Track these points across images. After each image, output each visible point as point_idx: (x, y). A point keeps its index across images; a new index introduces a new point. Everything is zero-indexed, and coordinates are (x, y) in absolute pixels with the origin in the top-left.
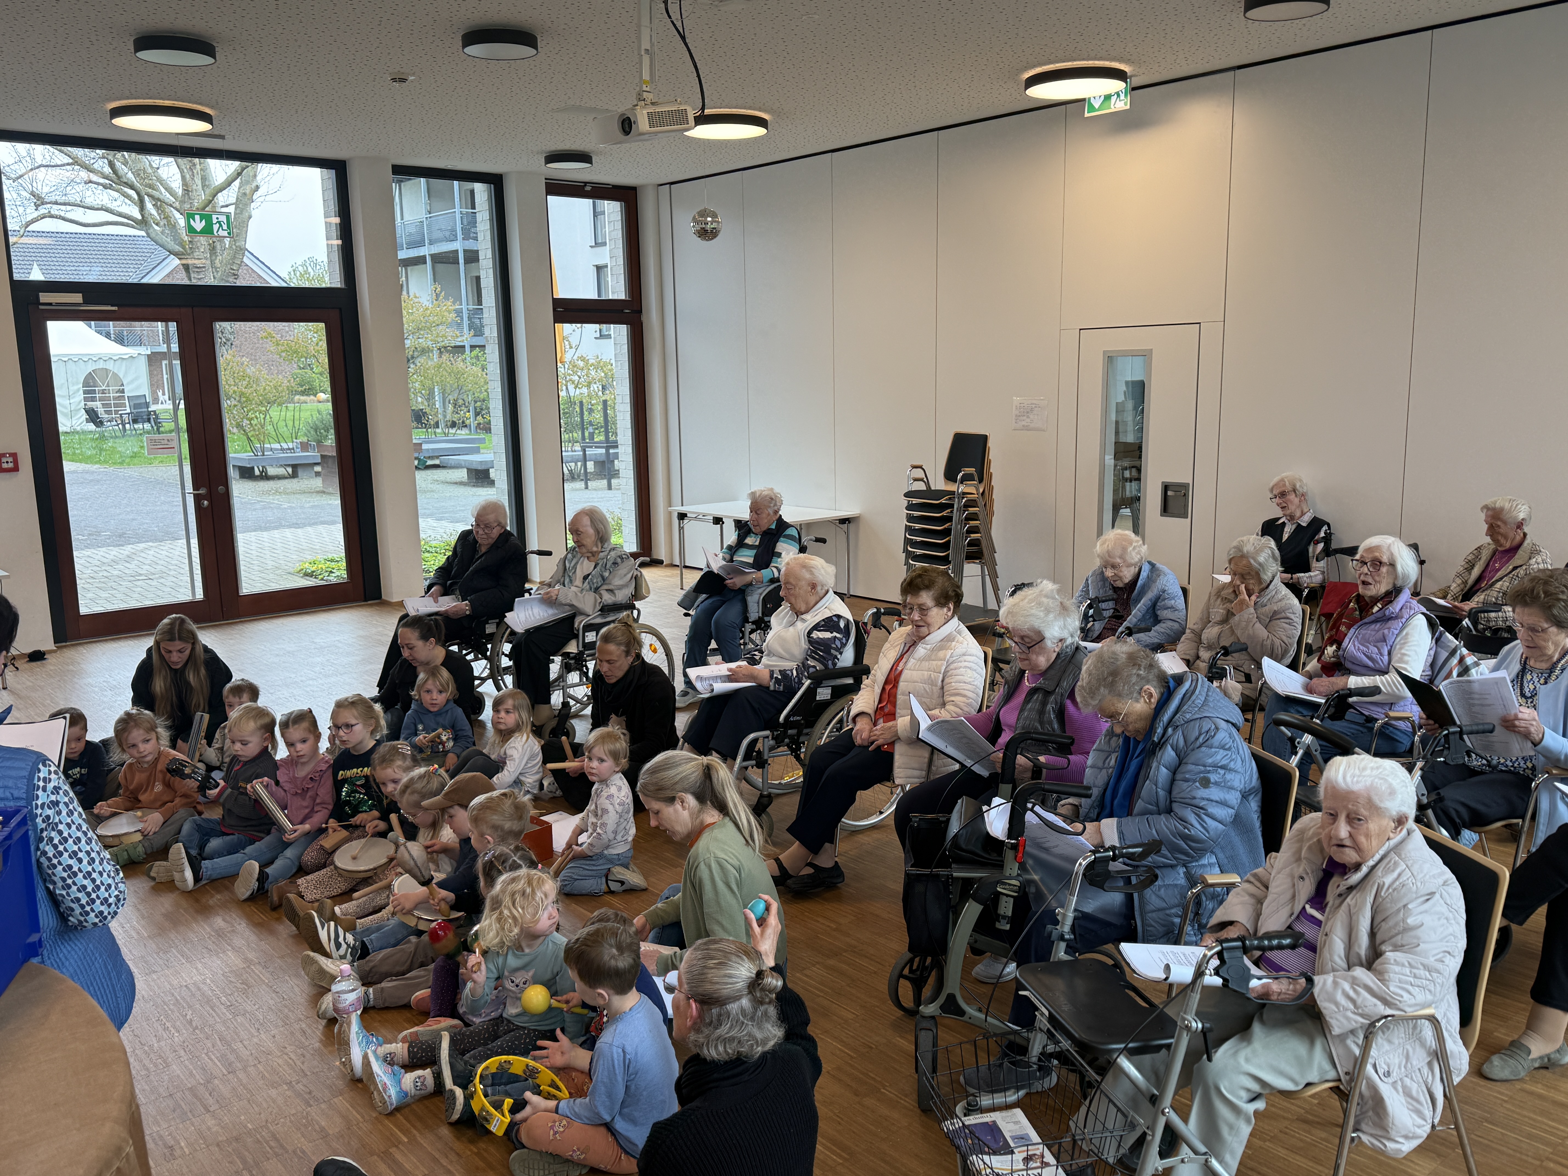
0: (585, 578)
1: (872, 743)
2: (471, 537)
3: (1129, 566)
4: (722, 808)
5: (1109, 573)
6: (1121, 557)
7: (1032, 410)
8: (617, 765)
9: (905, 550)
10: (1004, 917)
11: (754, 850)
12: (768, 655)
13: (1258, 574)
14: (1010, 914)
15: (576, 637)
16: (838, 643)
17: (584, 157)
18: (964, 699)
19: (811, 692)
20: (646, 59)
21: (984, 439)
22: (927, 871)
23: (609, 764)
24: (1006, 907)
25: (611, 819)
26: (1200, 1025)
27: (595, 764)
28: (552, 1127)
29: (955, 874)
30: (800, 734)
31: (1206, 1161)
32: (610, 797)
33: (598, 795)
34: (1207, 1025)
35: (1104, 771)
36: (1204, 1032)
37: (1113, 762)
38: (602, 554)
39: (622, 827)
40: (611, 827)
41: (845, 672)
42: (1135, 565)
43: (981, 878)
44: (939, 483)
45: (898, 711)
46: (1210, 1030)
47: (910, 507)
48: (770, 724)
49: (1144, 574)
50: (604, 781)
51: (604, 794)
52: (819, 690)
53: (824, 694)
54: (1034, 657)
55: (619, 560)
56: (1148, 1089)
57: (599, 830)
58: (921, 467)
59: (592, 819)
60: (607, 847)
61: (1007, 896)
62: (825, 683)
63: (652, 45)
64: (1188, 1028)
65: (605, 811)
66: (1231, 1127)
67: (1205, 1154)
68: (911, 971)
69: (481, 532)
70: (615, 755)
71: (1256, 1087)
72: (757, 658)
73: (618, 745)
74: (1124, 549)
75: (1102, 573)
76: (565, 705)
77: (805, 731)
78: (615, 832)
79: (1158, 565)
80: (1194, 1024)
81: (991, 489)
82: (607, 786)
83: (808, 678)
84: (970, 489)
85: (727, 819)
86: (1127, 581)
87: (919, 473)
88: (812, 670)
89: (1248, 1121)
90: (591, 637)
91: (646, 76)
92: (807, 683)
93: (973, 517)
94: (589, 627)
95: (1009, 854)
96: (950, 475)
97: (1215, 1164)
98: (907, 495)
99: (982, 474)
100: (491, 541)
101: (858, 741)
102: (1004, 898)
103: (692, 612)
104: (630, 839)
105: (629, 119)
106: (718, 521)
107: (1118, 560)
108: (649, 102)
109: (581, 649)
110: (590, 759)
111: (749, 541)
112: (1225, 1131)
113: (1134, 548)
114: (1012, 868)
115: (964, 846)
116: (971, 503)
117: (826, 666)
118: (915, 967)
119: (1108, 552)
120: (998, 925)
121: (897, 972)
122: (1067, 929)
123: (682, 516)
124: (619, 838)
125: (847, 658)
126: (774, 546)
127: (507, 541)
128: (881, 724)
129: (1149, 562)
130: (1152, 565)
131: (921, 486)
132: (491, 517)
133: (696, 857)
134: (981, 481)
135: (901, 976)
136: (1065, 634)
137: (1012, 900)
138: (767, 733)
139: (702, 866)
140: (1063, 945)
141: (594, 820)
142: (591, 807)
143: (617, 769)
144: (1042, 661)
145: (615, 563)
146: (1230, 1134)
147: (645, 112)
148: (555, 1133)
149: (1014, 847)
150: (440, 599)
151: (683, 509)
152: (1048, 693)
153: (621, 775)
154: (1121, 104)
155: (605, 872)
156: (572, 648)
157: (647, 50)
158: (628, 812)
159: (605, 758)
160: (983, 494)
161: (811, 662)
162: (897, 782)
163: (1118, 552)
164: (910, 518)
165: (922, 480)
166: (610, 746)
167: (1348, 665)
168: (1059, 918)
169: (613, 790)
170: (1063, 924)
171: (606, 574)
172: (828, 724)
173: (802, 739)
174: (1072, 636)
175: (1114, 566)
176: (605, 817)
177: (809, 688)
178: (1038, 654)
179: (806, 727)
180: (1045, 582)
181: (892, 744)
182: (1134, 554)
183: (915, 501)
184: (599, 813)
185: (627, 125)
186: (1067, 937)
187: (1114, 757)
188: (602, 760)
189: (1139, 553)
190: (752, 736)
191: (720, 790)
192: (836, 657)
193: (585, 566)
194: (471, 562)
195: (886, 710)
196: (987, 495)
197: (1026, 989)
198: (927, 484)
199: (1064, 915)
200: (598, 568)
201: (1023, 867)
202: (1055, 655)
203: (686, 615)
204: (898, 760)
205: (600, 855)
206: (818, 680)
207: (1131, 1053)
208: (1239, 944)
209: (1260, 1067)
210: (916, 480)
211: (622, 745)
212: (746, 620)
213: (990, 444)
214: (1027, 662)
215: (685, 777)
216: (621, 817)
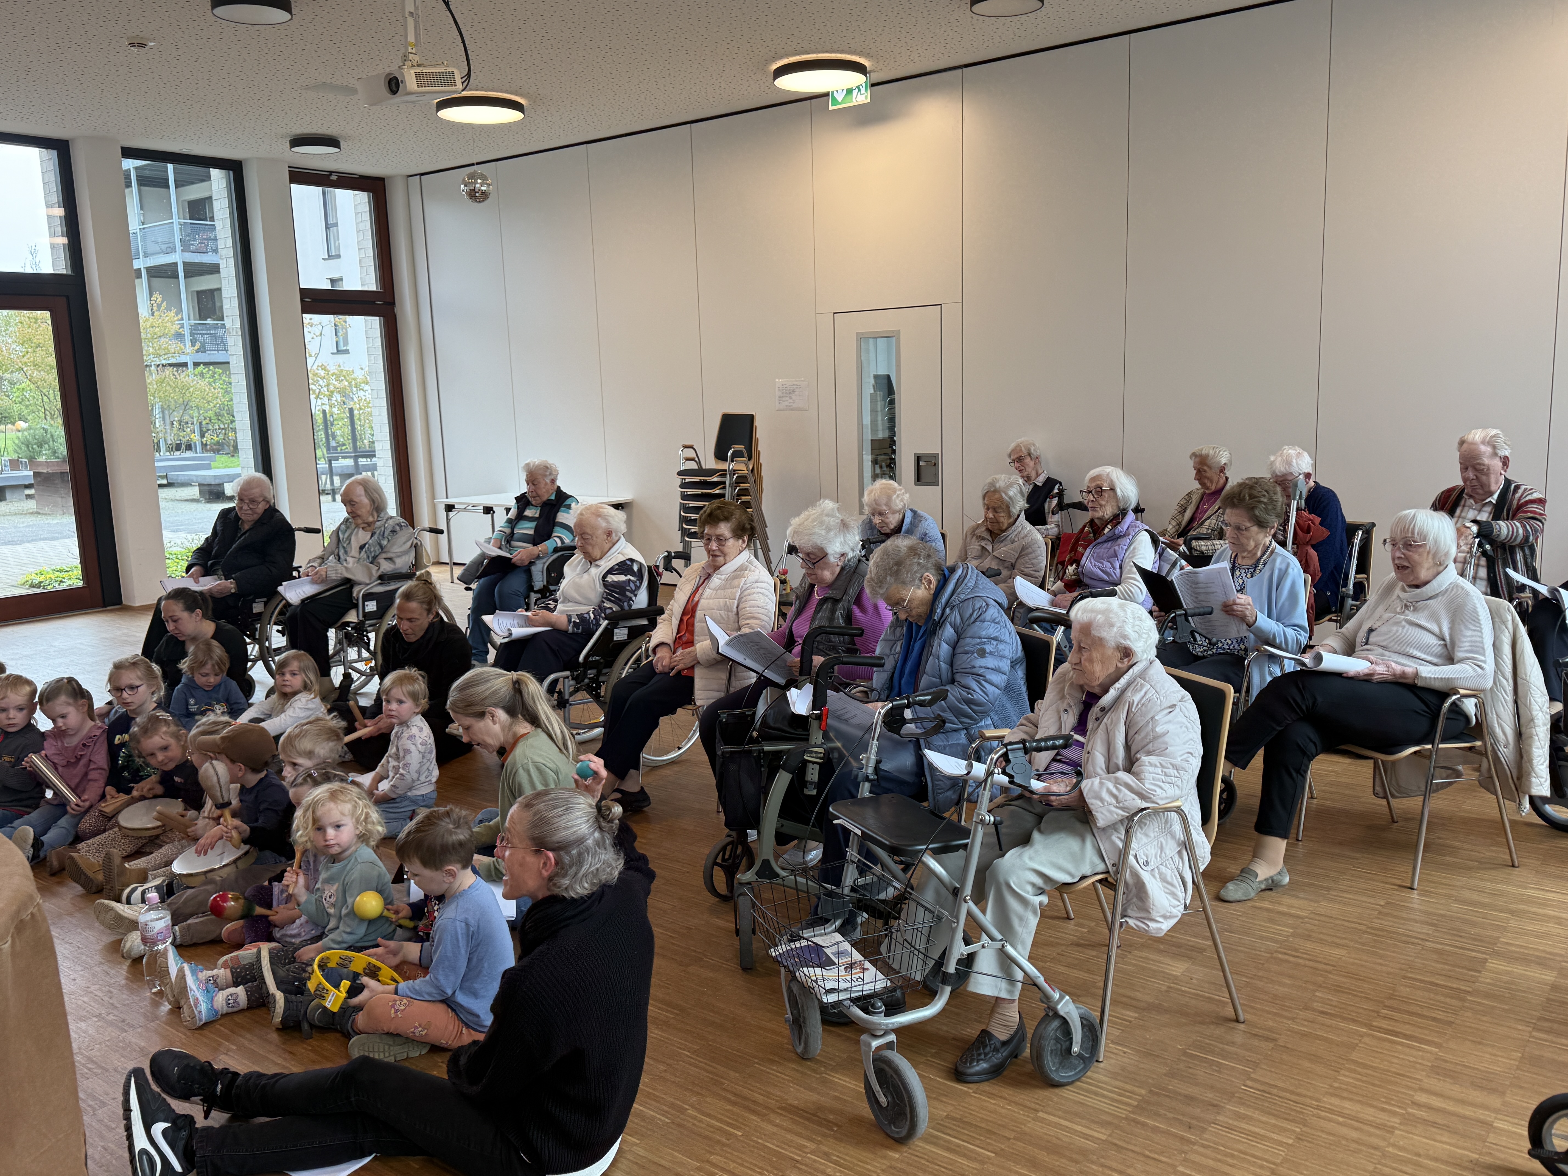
0: (362, 547)
1: (673, 669)
2: (233, 514)
3: (894, 512)
4: (534, 720)
5: (877, 520)
6: (886, 505)
7: (794, 391)
8: (417, 705)
9: (681, 528)
10: (811, 783)
11: (568, 758)
12: (563, 602)
13: (1008, 507)
14: (816, 779)
15: (356, 606)
16: (632, 585)
17: (332, 142)
18: (758, 622)
19: (608, 632)
20: (411, 21)
21: (752, 417)
22: (740, 748)
23: (408, 705)
24: (813, 774)
25: (414, 759)
26: (992, 819)
27: (394, 706)
28: (393, 1006)
29: (766, 748)
30: (599, 674)
31: (1003, 946)
32: (412, 737)
33: (398, 738)
34: (998, 818)
35: (891, 657)
36: (996, 825)
37: (898, 649)
38: (378, 524)
39: (425, 767)
40: (414, 766)
41: (640, 613)
42: (899, 511)
43: (789, 750)
44: (710, 462)
45: (696, 638)
46: (1001, 823)
47: (683, 485)
48: (570, 664)
49: (907, 521)
50: (404, 723)
51: (406, 735)
52: (616, 631)
53: (621, 634)
54: (819, 572)
55: (398, 528)
56: (951, 883)
57: (401, 771)
58: (691, 447)
59: (393, 763)
60: (410, 789)
61: (814, 763)
62: (621, 624)
63: (416, 8)
64: (982, 822)
65: (407, 751)
66: (1021, 919)
67: (1001, 940)
68: (723, 860)
69: (245, 507)
70: (414, 696)
71: (1039, 881)
72: (552, 606)
73: (417, 686)
74: (889, 498)
75: (870, 521)
76: (347, 676)
77: (604, 671)
78: (419, 772)
79: (919, 512)
80: (987, 818)
81: (760, 466)
82: (408, 727)
83: (605, 619)
84: (740, 466)
85: (540, 730)
86: (892, 527)
87: (690, 453)
88: (608, 611)
89: (1035, 913)
90: (371, 606)
91: (411, 38)
92: (604, 623)
93: (744, 492)
94: (368, 597)
95: (814, 725)
96: (720, 455)
97: (1009, 949)
98: (681, 473)
99: (750, 452)
100: (256, 517)
101: (659, 668)
102: (811, 766)
103: (474, 586)
104: (434, 780)
105: (396, 78)
106: (488, 510)
107: (884, 508)
108: (415, 63)
109: (361, 618)
110: (388, 702)
111: (528, 513)
112: (1016, 922)
113: (898, 496)
114: (817, 737)
115: (772, 724)
116: (742, 479)
117: (622, 607)
118: (727, 857)
119: (875, 500)
120: (807, 792)
121: (711, 860)
122: (870, 770)
123: (450, 508)
124: (422, 778)
125: (641, 600)
126: (555, 517)
127: (272, 517)
128: (680, 651)
129: (911, 510)
130: (914, 512)
131: (693, 465)
132: (256, 492)
133: (515, 763)
134: (750, 458)
135: (715, 863)
136: (847, 549)
137: (817, 767)
138: (568, 673)
139: (521, 771)
140: (867, 785)
141: (396, 764)
142: (392, 750)
143: (417, 710)
144: (828, 575)
145: (393, 531)
146: (1020, 926)
147: (412, 72)
148: (396, 1011)
149: (819, 718)
150: (201, 579)
151: (450, 501)
152: (836, 601)
153: (420, 716)
154: (862, 98)
155: (410, 814)
156: (352, 617)
157: (411, 13)
158: (430, 753)
159: (404, 699)
160: (752, 470)
161: (607, 605)
162: (698, 703)
163: (884, 501)
164: (684, 497)
165: (693, 459)
166: (410, 688)
167: (1087, 581)
168: (863, 762)
169: (414, 730)
170: (867, 766)
171: (385, 542)
172: (626, 664)
173: (601, 679)
174: (853, 550)
175: (881, 514)
176: (408, 757)
177: (606, 628)
178: (823, 569)
179: (606, 667)
180: (827, 501)
181: (692, 668)
182: (898, 501)
183: (689, 479)
184: (401, 754)
185: (394, 85)
186: (871, 777)
187: (899, 644)
188: (401, 702)
189: (902, 500)
190: (552, 677)
191: (531, 703)
192: (631, 599)
193: (363, 536)
194: (233, 542)
195: (684, 639)
196: (756, 471)
197: (839, 818)
198: (699, 463)
199: (868, 759)
200: (376, 537)
201: (826, 737)
202: (838, 569)
203: (467, 589)
204: (698, 683)
205: (404, 797)
206: (615, 620)
207: (936, 853)
208: (1021, 746)
209: (1041, 863)
210: (688, 459)
211: (421, 686)
212: (530, 588)
213: (757, 423)
214: (813, 577)
215: (496, 690)
216: (423, 757)
